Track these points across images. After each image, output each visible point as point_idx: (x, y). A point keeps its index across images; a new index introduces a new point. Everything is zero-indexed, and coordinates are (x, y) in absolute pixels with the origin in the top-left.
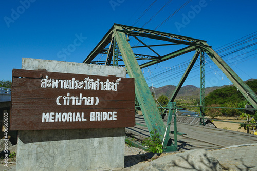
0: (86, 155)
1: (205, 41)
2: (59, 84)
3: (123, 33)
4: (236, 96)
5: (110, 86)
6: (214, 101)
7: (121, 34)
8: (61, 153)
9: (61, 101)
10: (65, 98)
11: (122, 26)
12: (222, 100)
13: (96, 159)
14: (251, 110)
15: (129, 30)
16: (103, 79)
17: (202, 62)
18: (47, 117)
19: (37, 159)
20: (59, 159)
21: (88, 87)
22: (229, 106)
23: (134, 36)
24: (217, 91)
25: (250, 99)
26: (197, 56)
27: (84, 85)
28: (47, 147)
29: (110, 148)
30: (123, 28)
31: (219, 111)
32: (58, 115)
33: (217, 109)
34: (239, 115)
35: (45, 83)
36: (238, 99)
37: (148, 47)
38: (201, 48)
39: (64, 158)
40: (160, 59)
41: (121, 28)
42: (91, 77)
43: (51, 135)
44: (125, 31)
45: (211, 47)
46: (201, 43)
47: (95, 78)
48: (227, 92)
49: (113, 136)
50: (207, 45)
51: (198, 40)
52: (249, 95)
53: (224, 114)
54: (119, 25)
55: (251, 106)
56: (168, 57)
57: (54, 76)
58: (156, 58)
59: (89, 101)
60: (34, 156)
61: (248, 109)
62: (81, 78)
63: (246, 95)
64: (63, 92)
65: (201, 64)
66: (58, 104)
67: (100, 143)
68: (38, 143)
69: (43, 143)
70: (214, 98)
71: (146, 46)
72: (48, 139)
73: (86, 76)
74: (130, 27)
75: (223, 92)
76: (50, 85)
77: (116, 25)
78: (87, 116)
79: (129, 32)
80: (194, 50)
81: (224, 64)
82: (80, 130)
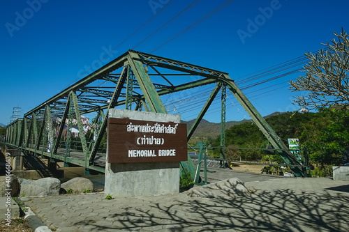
0: (154, 182)
1: (227, 74)
2: (139, 129)
3: (140, 63)
4: (257, 134)
5: (171, 130)
6: (231, 140)
7: (138, 64)
8: (138, 181)
9: (140, 141)
10: (142, 139)
11: (137, 52)
12: (241, 139)
13: (161, 186)
14: (272, 150)
15: (146, 59)
16: (166, 125)
17: (223, 96)
18: (131, 153)
19: (123, 185)
20: (137, 185)
21: (157, 131)
22: (250, 147)
23: (151, 66)
24: (235, 127)
25: (270, 139)
26: (218, 89)
27: (154, 130)
28: (129, 176)
29: (170, 177)
30: (140, 56)
31: (238, 154)
32: (138, 152)
33: (234, 151)
34: (260, 158)
35: (130, 128)
36: (260, 138)
37: (162, 75)
38: (223, 82)
39: (140, 185)
40: (172, 89)
41: (136, 56)
42: (159, 123)
43: (132, 167)
44: (142, 60)
45: (233, 81)
46: (222, 76)
47: (161, 124)
48: (247, 130)
49: (172, 168)
50: (229, 78)
51: (220, 72)
52: (270, 135)
53: (243, 158)
54: (135, 52)
55: (272, 146)
56: (183, 87)
57: (136, 122)
58: (168, 87)
59: (158, 142)
60: (121, 182)
61: (269, 150)
62: (152, 124)
63: (267, 136)
64: (141, 134)
65: (222, 99)
66: (138, 143)
67: (164, 173)
68: (124, 173)
69: (127, 172)
70: (231, 136)
71: (159, 74)
72: (130, 170)
73: (155, 123)
74: (147, 55)
75: (243, 129)
76: (133, 130)
77: (131, 51)
78: (157, 153)
79: (146, 61)
80: (214, 82)
81: (247, 102)
82: (150, 163)
